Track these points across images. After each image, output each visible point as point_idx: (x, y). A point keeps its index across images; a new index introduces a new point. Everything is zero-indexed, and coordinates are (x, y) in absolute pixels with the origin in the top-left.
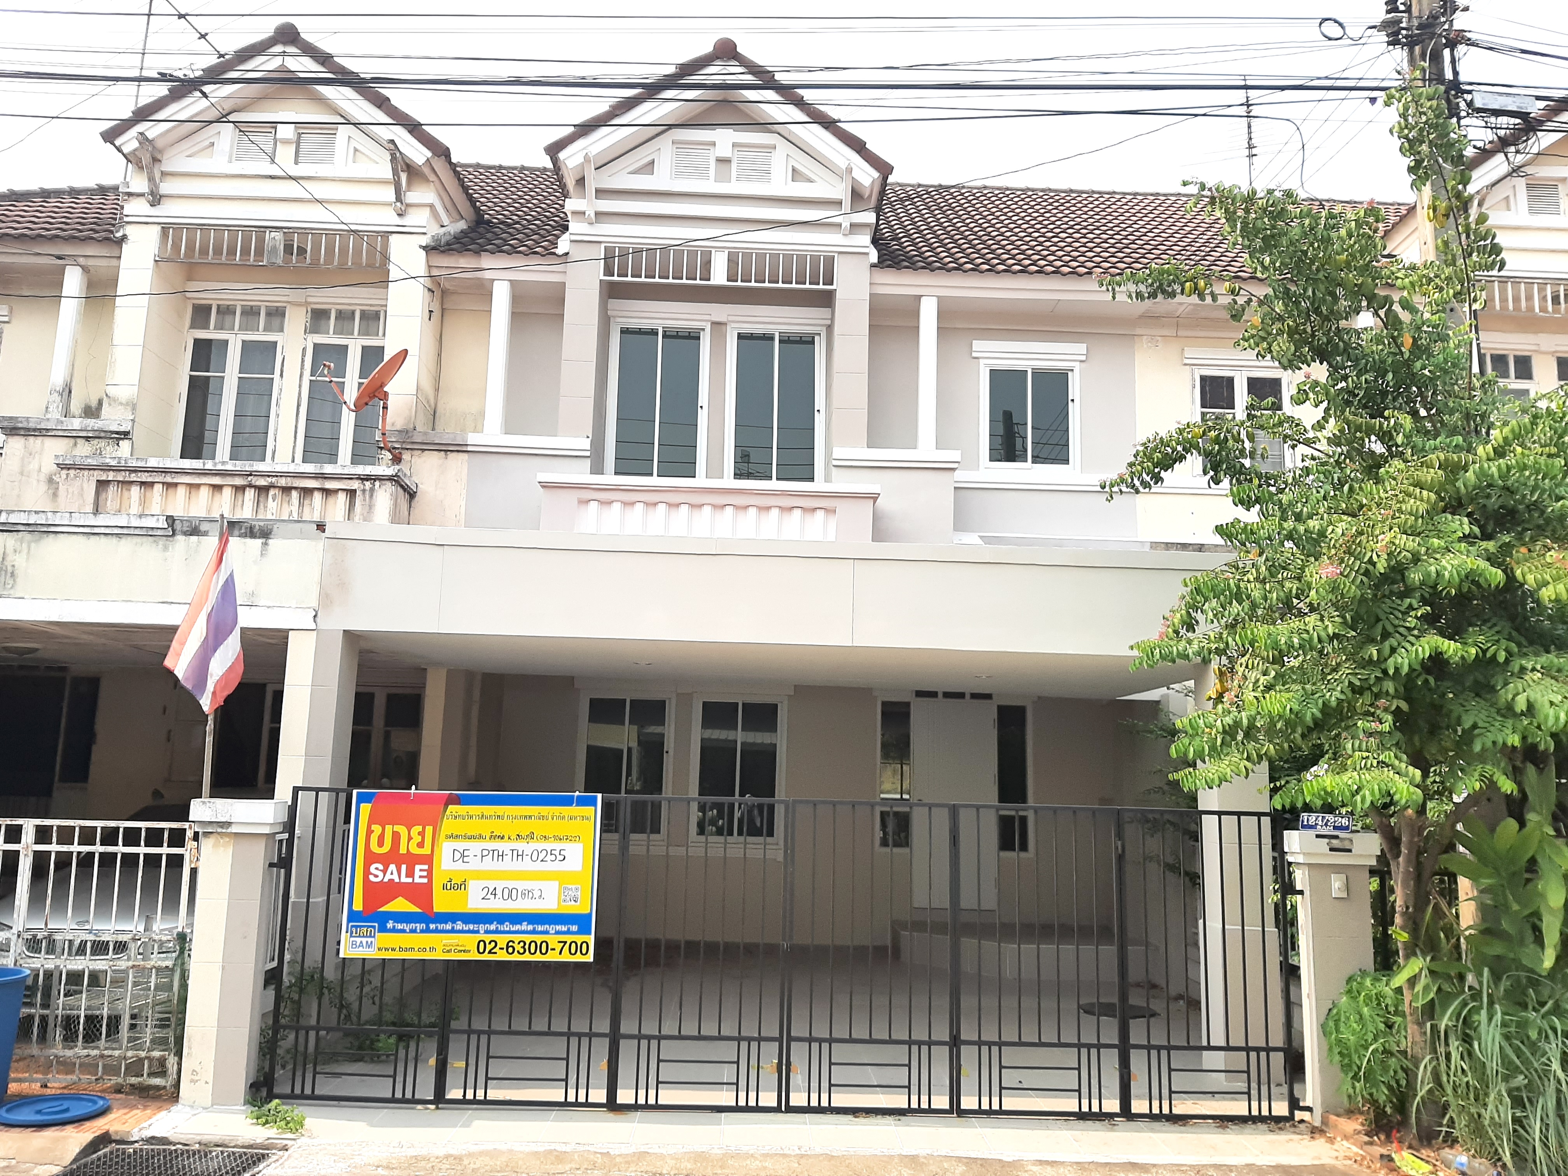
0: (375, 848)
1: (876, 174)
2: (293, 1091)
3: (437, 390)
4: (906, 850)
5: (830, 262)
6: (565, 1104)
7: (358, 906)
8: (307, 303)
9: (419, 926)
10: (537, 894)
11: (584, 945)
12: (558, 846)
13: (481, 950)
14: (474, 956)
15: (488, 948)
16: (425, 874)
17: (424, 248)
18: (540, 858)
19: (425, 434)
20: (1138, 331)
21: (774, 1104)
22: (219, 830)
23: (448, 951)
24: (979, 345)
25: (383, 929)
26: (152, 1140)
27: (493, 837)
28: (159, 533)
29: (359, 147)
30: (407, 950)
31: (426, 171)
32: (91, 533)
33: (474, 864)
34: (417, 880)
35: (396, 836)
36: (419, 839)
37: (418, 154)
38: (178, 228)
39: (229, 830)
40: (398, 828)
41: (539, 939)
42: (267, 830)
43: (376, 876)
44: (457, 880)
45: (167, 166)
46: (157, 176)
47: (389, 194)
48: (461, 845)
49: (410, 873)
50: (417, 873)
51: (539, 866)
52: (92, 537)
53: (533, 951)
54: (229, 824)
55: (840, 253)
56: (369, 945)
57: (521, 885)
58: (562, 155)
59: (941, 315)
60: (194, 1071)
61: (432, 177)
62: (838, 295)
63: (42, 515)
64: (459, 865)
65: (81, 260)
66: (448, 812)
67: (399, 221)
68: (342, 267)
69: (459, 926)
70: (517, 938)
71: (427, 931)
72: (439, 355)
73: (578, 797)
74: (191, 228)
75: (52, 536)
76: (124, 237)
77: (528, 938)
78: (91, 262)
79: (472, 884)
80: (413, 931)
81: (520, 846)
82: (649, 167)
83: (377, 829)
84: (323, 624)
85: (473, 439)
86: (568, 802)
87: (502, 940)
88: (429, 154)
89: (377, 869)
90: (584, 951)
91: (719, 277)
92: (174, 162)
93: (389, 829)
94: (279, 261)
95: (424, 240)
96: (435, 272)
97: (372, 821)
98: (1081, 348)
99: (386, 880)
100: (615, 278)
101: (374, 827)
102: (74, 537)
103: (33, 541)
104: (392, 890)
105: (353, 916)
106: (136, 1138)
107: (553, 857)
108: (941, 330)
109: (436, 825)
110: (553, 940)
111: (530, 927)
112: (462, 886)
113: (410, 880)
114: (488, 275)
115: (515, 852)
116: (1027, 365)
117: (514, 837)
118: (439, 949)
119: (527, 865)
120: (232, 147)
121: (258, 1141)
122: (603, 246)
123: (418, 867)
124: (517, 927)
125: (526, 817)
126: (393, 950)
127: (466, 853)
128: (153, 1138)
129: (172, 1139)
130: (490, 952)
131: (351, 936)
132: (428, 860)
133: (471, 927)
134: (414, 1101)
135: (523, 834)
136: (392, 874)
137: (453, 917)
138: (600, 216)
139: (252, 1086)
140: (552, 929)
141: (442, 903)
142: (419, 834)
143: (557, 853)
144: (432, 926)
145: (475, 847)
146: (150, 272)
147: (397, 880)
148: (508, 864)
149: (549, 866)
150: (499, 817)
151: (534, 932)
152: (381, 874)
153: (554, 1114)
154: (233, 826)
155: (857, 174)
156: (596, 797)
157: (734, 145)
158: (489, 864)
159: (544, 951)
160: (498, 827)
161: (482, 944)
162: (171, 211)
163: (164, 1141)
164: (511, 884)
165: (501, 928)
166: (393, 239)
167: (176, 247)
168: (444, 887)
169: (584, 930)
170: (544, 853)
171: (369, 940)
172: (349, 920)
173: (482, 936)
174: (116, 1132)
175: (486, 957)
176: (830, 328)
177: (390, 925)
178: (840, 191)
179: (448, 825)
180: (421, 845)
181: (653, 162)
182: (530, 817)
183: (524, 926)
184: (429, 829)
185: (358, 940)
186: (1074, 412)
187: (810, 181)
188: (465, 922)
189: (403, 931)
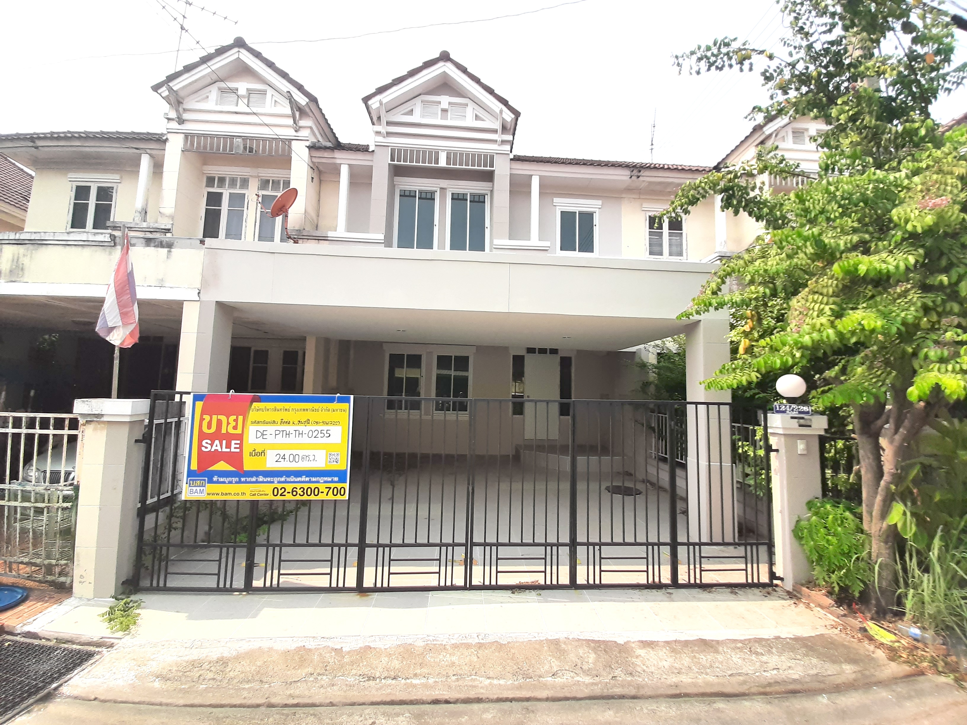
0: (205, 429)
1: (513, 116)
2: (152, 584)
3: (318, 216)
4: (522, 416)
5: (492, 158)
6: (330, 590)
7: (194, 466)
8: (259, 177)
9: (235, 479)
10: (312, 458)
11: (343, 489)
12: (325, 428)
13: (275, 494)
14: (271, 497)
15: (280, 492)
16: (238, 446)
17: (308, 147)
18: (314, 436)
19: (309, 231)
20: (623, 196)
21: (462, 584)
22: (95, 419)
23: (254, 495)
24: (556, 200)
25: (211, 481)
26: (29, 635)
27: (283, 422)
28: (106, 244)
29: (277, 100)
30: (226, 494)
31: (307, 110)
32: (66, 244)
33: (270, 439)
34: (233, 450)
35: (219, 422)
36: (234, 424)
37: (302, 100)
38: (193, 135)
39: (102, 419)
40: (220, 417)
41: (313, 486)
42: (127, 419)
43: (206, 448)
44: (259, 450)
45: (186, 106)
46: (181, 110)
47: (290, 122)
48: (261, 428)
49: (228, 446)
50: (233, 446)
51: (313, 440)
52: (67, 247)
53: (309, 494)
54: (102, 415)
55: (497, 153)
56: (201, 492)
57: (301, 453)
58: (370, 102)
59: (541, 186)
60: (81, 576)
61: (311, 114)
62: (496, 173)
63: (38, 235)
64: (260, 440)
65: (148, 151)
66: (253, 407)
67: (295, 134)
68: (270, 155)
69: (261, 479)
70: (299, 486)
71: (240, 482)
72: (319, 201)
73: (338, 397)
74: (199, 136)
75: (45, 246)
76: (167, 139)
77: (306, 486)
78: (153, 152)
79: (269, 453)
80: (230, 482)
81: (301, 428)
82: (411, 112)
83: (207, 418)
84: (203, 297)
85: (330, 234)
86: (331, 400)
87: (289, 487)
88: (308, 100)
89: (207, 443)
90: (342, 493)
91: (443, 163)
92: (190, 104)
93: (215, 418)
94: (241, 152)
95: (308, 144)
96: (315, 160)
97: (203, 413)
98: (599, 202)
99: (213, 450)
100: (396, 162)
101: (205, 416)
102: (57, 246)
103: (33, 250)
104: (217, 456)
105: (190, 473)
106: (19, 632)
107: (322, 435)
108: (541, 193)
109: (245, 414)
110: (322, 487)
111: (307, 479)
112: (263, 453)
113: (228, 450)
114: (338, 161)
115: (297, 432)
116: (577, 210)
117: (296, 422)
118: (248, 493)
119: (305, 439)
120: (217, 97)
121: (95, 639)
122: (390, 148)
123: (233, 442)
124: (299, 479)
125: (304, 410)
126: (218, 494)
127: (265, 433)
128: (29, 632)
129: (41, 635)
130: (281, 495)
131: (190, 486)
132: (240, 437)
133: (269, 479)
134: (231, 590)
135: (303, 420)
136: (217, 446)
137: (256, 473)
138: (389, 134)
139: (123, 583)
140: (322, 479)
141: (249, 464)
142: (234, 420)
143: (325, 432)
144: (243, 479)
145: (271, 429)
146: (180, 156)
147: (220, 450)
148: (292, 439)
149: (319, 440)
150: (286, 410)
151: (310, 482)
152: (209, 447)
153: (322, 596)
154: (105, 417)
155: (504, 116)
156: (350, 397)
157: (450, 103)
158: (280, 439)
159: (316, 493)
160: (286, 416)
161: (276, 490)
162: (189, 127)
163: (35, 636)
164: (295, 452)
165: (288, 479)
166: (293, 142)
167: (192, 144)
168: (251, 454)
169: (342, 480)
170: (317, 432)
171: (202, 488)
172: (188, 476)
173: (276, 485)
174: (8, 626)
175: (279, 498)
176: (492, 191)
177: (215, 479)
178: (497, 125)
179: (252, 415)
180: (235, 428)
181: (412, 110)
182: (307, 410)
183: (304, 478)
184: (241, 418)
185: (194, 488)
186: (596, 230)
187: (483, 120)
188: (265, 476)
189: (224, 482)
